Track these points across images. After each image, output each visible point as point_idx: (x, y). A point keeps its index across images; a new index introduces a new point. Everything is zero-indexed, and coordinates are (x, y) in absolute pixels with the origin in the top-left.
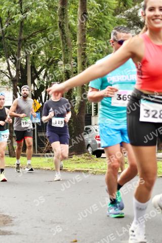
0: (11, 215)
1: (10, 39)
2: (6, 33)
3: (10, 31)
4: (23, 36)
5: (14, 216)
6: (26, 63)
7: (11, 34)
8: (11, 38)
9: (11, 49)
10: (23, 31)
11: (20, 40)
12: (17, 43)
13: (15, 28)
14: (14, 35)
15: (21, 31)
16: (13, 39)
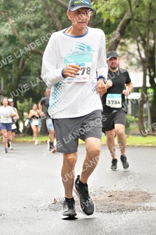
0: (149, 192)
1: (138, 21)
2: (134, 15)
3: (138, 13)
4: (152, 18)
5: (152, 193)
6: (154, 44)
7: (139, 15)
8: (140, 19)
9: (139, 31)
10: (152, 13)
11: (149, 22)
12: (145, 25)
13: (143, 10)
14: (141, 17)
15: (150, 13)
16: (141, 21)
